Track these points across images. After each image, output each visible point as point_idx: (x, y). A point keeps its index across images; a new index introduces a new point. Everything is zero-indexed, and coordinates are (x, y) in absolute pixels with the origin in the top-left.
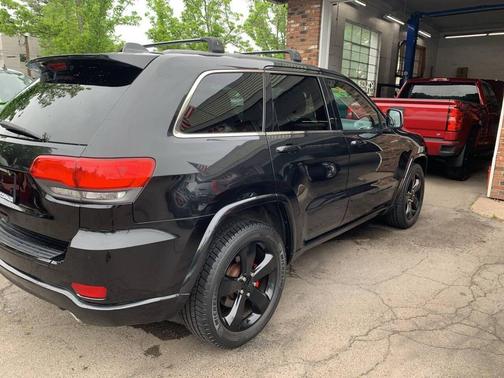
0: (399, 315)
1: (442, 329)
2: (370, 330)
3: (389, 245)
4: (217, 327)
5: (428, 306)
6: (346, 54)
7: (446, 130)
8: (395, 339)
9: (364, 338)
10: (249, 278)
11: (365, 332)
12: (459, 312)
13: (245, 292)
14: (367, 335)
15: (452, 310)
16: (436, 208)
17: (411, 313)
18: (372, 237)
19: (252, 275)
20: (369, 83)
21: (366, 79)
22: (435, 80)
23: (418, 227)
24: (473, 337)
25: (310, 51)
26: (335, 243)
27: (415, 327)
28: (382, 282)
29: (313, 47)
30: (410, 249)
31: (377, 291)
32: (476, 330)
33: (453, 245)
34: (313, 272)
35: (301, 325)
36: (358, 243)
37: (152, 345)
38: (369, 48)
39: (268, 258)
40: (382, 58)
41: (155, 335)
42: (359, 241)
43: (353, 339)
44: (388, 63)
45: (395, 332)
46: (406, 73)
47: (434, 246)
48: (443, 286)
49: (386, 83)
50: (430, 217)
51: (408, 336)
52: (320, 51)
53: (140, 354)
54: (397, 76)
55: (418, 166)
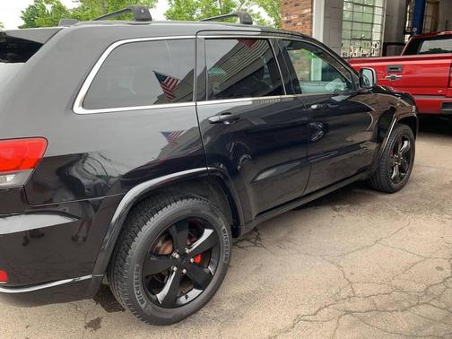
0: (358, 292)
1: (404, 310)
2: (320, 309)
3: (369, 211)
4: (143, 306)
5: (395, 282)
6: (347, 16)
7: (449, 86)
8: (345, 321)
9: (311, 318)
10: (183, 255)
11: (314, 310)
12: (431, 290)
13: (180, 268)
14: (315, 314)
15: (422, 287)
16: (433, 170)
17: (372, 289)
18: (352, 203)
19: (187, 251)
20: (374, 43)
21: (371, 40)
22: (443, 33)
23: (407, 192)
24: (440, 322)
25: (304, 15)
26: (311, 209)
27: (372, 307)
28: (349, 253)
29: (306, 11)
30: (391, 216)
31: (341, 264)
32: (445, 313)
33: (442, 210)
34: (279, 242)
35: (247, 301)
36: (335, 210)
37: (96, 317)
38: (373, 7)
39: (208, 233)
40: (388, 16)
41: (103, 306)
42: (337, 207)
43: (299, 318)
44: (395, 21)
45: (348, 312)
46: (415, 30)
47: (420, 211)
48: (418, 259)
49: (394, 41)
50: (424, 180)
51: (361, 318)
52: (314, 14)
53: (81, 326)
54: (405, 33)
55: (406, 127)
